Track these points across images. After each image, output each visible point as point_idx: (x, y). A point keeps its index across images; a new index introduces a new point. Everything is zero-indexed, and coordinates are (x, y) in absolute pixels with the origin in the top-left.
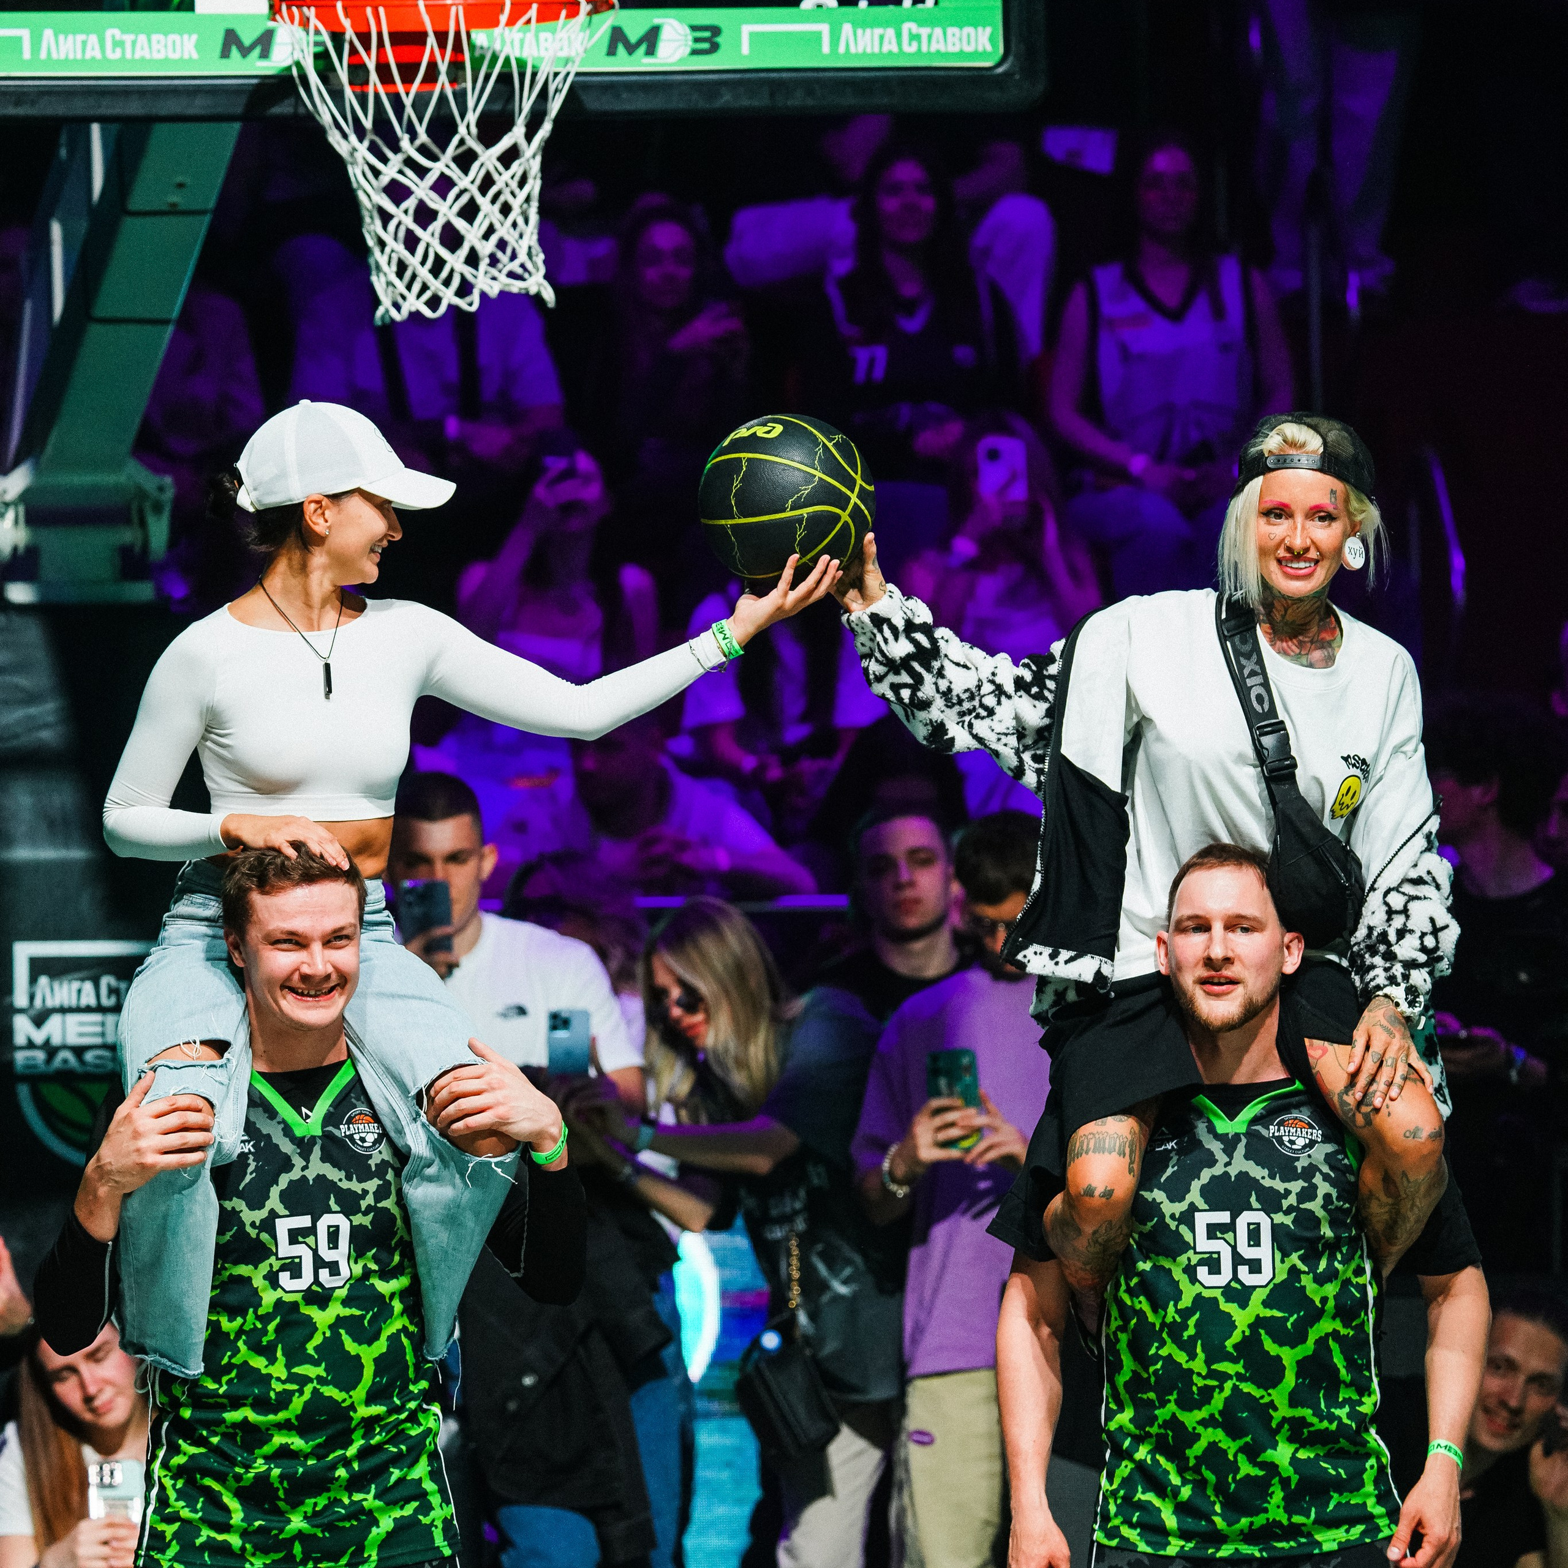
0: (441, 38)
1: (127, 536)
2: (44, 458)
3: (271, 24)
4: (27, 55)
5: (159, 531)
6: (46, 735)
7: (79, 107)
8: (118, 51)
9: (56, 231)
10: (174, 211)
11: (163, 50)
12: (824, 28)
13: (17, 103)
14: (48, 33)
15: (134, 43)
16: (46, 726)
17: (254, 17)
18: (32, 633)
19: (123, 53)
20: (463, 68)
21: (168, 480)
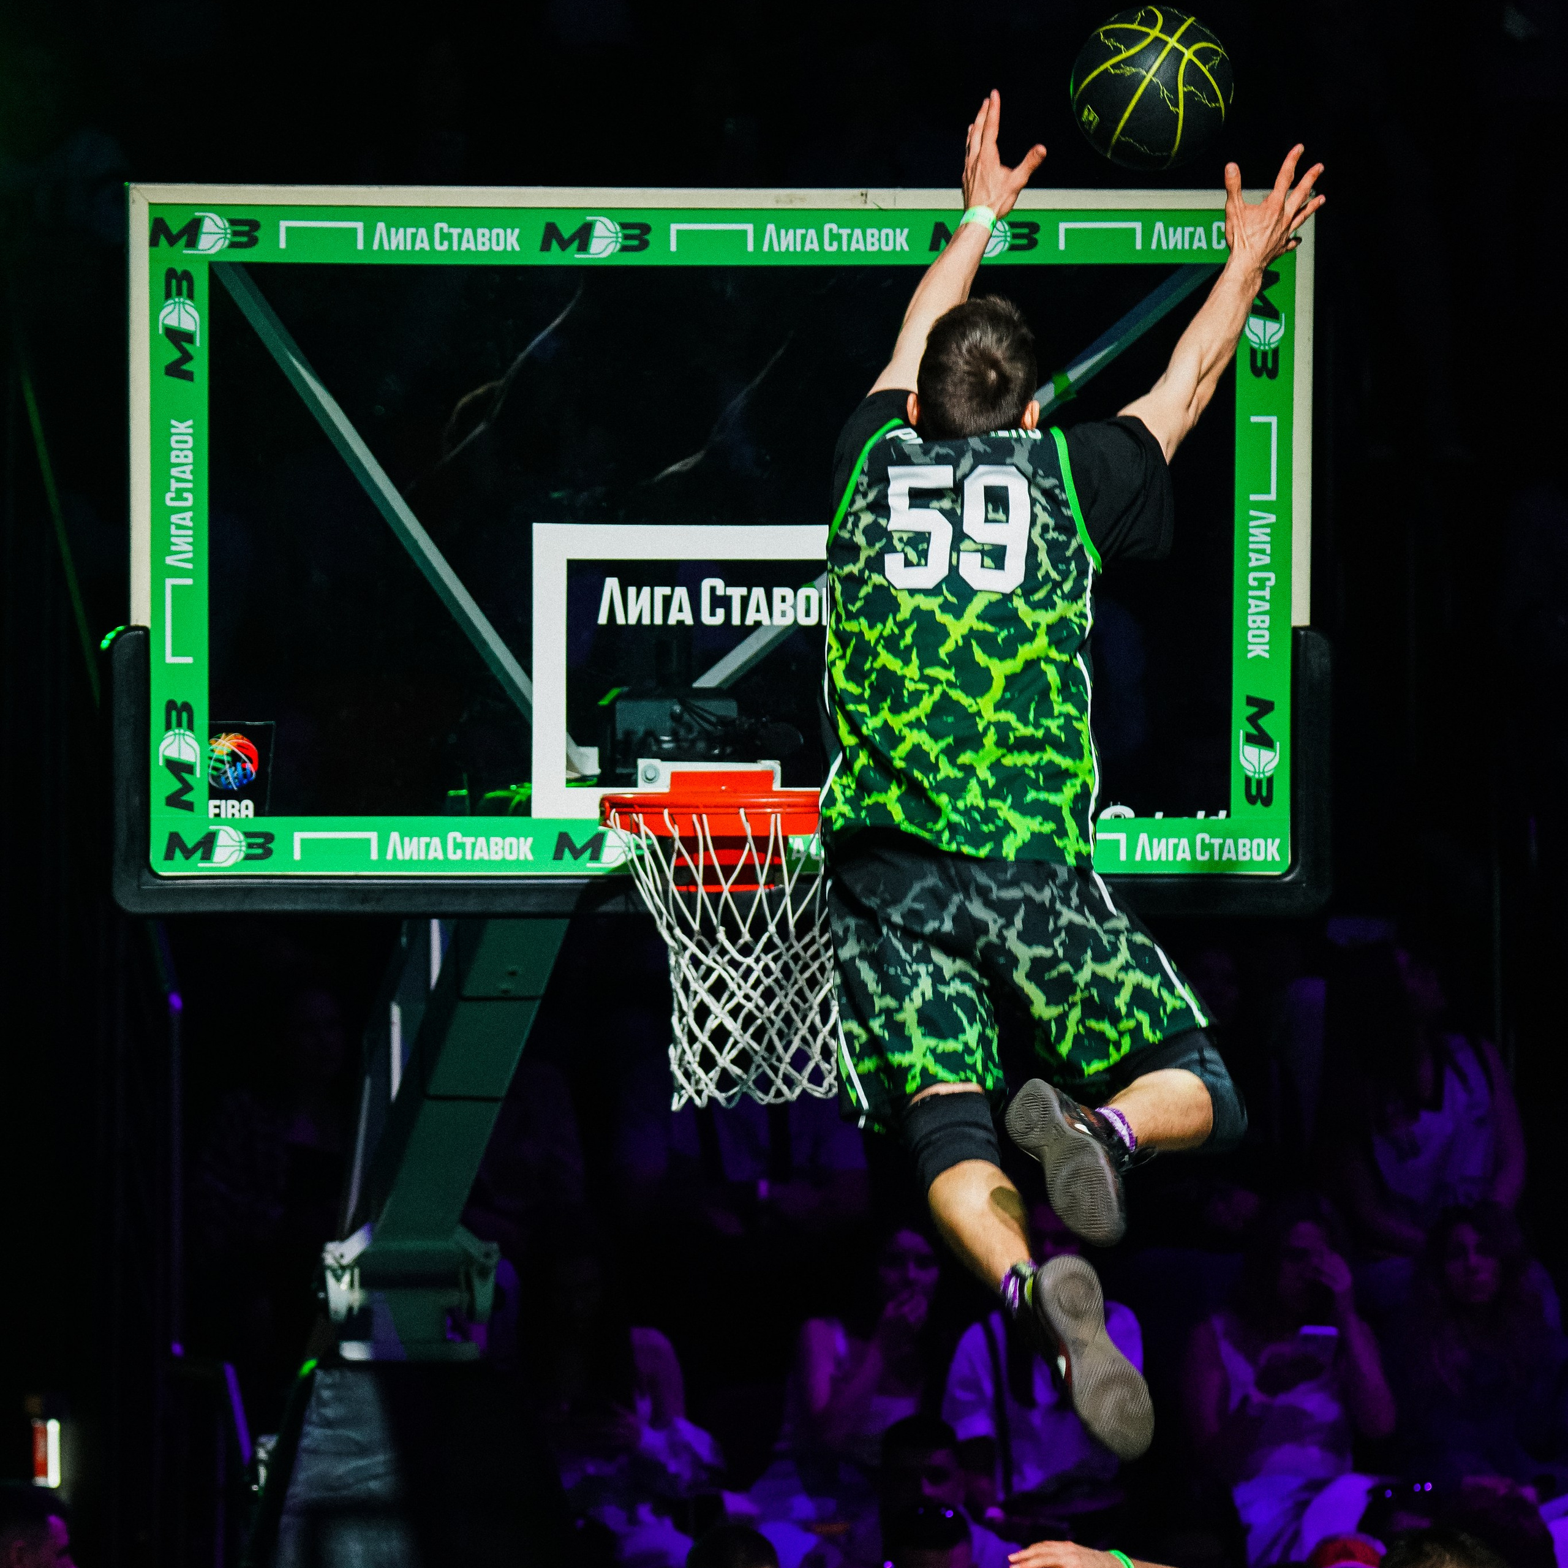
0: (761, 843)
1: (455, 1298)
2: (379, 1225)
3: (602, 829)
4: (374, 856)
5: (484, 1294)
6: (374, 1485)
7: (421, 904)
8: (459, 852)
9: (396, 1012)
10: (506, 997)
11: (500, 852)
12: (1122, 837)
13: (364, 901)
14: (395, 836)
15: (474, 845)
16: (376, 1477)
17: (586, 822)
18: (365, 1390)
19: (464, 854)
20: (781, 870)
21: (495, 1246)
